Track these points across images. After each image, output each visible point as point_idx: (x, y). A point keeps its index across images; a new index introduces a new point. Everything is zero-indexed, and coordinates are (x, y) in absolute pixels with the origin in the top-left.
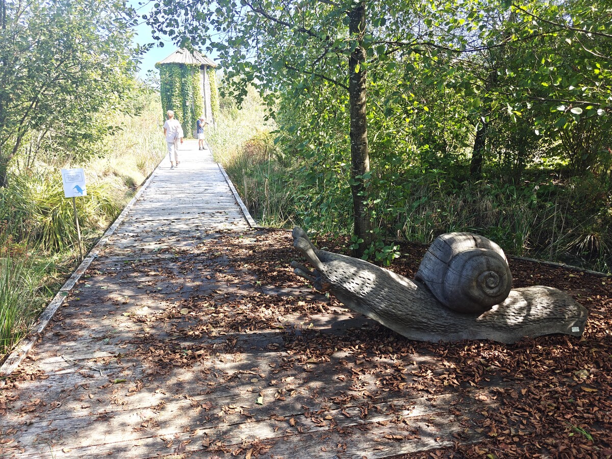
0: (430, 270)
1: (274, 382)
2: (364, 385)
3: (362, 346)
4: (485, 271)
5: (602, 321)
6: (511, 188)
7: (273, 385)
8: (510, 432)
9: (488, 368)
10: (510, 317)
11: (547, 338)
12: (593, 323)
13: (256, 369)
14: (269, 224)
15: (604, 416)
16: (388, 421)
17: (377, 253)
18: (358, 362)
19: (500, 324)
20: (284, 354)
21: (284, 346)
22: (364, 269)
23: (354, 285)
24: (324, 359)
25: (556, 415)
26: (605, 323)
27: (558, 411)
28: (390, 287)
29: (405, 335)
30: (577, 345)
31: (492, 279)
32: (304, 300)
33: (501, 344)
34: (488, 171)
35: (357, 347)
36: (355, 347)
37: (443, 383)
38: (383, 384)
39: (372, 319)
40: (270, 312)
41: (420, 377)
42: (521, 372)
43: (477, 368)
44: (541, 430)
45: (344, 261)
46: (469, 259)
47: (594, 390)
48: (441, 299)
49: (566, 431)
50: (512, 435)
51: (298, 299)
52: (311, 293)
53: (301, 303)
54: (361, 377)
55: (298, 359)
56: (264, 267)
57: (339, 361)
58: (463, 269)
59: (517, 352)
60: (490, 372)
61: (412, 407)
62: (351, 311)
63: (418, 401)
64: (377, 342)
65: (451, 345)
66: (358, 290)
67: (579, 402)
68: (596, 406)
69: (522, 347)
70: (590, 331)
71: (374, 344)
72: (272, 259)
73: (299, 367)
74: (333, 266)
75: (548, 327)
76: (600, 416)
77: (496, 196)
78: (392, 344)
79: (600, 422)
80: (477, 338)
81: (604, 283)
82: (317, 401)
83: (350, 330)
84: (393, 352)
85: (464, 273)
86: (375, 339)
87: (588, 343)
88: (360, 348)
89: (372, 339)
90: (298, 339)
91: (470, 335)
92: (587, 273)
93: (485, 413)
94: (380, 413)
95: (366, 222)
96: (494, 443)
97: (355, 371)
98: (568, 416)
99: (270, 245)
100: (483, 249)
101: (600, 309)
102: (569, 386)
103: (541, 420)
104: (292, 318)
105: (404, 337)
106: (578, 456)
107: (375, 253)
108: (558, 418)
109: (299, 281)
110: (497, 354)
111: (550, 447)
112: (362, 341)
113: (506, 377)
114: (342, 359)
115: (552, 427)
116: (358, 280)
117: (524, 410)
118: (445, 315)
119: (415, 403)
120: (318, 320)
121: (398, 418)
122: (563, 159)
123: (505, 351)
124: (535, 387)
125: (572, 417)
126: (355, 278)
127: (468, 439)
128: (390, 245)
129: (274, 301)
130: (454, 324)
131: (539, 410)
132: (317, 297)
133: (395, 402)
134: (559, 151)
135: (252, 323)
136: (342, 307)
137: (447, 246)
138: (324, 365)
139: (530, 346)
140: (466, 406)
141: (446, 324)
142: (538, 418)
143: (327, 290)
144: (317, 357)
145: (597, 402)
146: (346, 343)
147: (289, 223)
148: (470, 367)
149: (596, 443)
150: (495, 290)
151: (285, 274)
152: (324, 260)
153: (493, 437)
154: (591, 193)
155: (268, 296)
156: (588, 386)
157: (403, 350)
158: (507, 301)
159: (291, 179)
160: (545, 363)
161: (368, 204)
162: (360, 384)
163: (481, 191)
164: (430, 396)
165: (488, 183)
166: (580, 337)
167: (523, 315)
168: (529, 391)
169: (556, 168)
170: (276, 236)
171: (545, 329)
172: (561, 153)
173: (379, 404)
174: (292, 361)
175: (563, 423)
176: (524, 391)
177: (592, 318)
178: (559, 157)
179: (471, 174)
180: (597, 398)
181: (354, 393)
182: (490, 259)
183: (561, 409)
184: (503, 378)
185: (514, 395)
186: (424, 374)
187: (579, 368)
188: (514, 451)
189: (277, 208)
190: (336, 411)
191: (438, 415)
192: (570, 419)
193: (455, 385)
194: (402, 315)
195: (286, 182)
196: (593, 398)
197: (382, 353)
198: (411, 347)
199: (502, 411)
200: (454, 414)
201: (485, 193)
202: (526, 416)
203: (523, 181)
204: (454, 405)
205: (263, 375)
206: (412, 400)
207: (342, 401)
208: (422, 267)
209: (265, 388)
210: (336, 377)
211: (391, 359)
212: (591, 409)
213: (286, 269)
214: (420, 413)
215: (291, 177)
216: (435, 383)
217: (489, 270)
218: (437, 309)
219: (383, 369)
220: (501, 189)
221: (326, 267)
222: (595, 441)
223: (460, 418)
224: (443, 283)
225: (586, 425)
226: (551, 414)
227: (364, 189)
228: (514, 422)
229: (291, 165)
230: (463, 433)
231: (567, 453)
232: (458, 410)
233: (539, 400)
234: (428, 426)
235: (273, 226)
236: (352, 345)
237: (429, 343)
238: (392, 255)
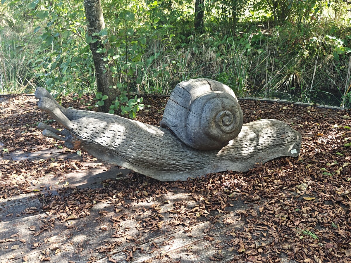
0: (173, 116)
1: (36, 245)
2: (126, 231)
3: (119, 194)
4: (220, 111)
5: (312, 142)
6: (230, 39)
7: (36, 248)
8: (255, 246)
9: (231, 195)
10: (244, 149)
11: (273, 162)
12: (305, 144)
13: (15, 235)
14: (8, 90)
15: (323, 217)
16: (152, 258)
17: (122, 107)
18: (117, 210)
19: (236, 156)
20: (43, 215)
21: (42, 208)
22: (113, 122)
23: (106, 139)
24: (84, 213)
25: (288, 224)
26: (314, 143)
27: (289, 221)
28: (140, 136)
29: (157, 178)
30: (296, 164)
31: (227, 117)
32: (57, 160)
33: (238, 173)
34: (209, 25)
35: (114, 197)
36: (112, 197)
37: (195, 215)
38: (143, 226)
39: (126, 169)
40: (23, 178)
41: (174, 213)
42: (257, 194)
43: (222, 196)
44: (278, 239)
45: (93, 117)
46: (207, 102)
47: (314, 198)
48: (186, 141)
49: (297, 235)
50: (257, 247)
51: (50, 160)
52: (62, 153)
53: (53, 164)
54: (122, 223)
55: (58, 218)
56: (9, 134)
57: (99, 213)
58: (202, 112)
59: (252, 178)
60: (233, 198)
61: (172, 241)
62: (105, 164)
63: (176, 235)
64: (133, 189)
65: (198, 180)
66: (110, 143)
67: (304, 210)
68: (316, 211)
69: (255, 172)
70: (304, 151)
71: (130, 191)
72: (17, 125)
73: (60, 225)
74: (82, 123)
75: (274, 152)
76: (320, 218)
77: (218, 47)
78: (146, 188)
79: (321, 223)
80: (219, 171)
81: (309, 111)
82: (82, 255)
83: (106, 182)
84: (149, 195)
85: (204, 115)
86: (131, 187)
87: (304, 161)
88: (117, 197)
89: (127, 187)
90: (55, 199)
91: (213, 169)
92: (296, 105)
93: (233, 234)
94: (144, 253)
95: (108, 79)
96: (244, 257)
97: (116, 219)
98: (297, 223)
99: (13, 111)
100: (217, 92)
101: (309, 132)
102: (295, 198)
103: (277, 231)
104: (46, 180)
105: (157, 180)
106: (309, 254)
107: (120, 107)
108: (290, 226)
109: (48, 143)
110: (236, 182)
111: (287, 251)
112: (119, 190)
113: (246, 200)
114: (102, 210)
115: (286, 234)
116: (109, 134)
117: (263, 225)
118: (190, 155)
119: (174, 238)
120: (73, 178)
121: (161, 254)
122: (266, 12)
123: (242, 178)
124: (269, 204)
125: (300, 223)
126: (106, 132)
127: (222, 259)
128: (133, 98)
129: (25, 166)
130: (199, 162)
131: (275, 222)
132: (69, 156)
133: (156, 240)
134: (263, 5)
135: (5, 191)
136: (95, 162)
137: (186, 92)
138: (85, 219)
139: (261, 171)
140: (217, 231)
141: (192, 163)
142: (275, 230)
143: (79, 147)
144: (77, 212)
145: (317, 207)
146: (104, 194)
147: (30, 87)
148: (216, 197)
149: (320, 240)
150: (230, 127)
151: (32, 138)
152: (72, 118)
153: (242, 253)
154: (291, 39)
155: (18, 162)
156: (309, 195)
157: (157, 192)
158: (241, 135)
159: (25, 44)
160: (274, 183)
161: (108, 61)
162: (122, 231)
163: (205, 44)
164: (186, 229)
165: (210, 36)
166: (298, 158)
167: (253, 145)
168: (265, 208)
169: (262, 20)
170: (18, 102)
171: (271, 154)
172: (265, 7)
173: (142, 245)
174: (52, 221)
175: (294, 230)
176: (261, 210)
177: (304, 140)
178: (264, 11)
179: (196, 29)
180: (316, 204)
181: (118, 240)
182: (224, 99)
183: (291, 218)
184: (244, 201)
185: (254, 214)
186: (179, 210)
187: (299, 182)
188: (260, 260)
189: (15, 74)
190: (102, 259)
191: (195, 243)
192: (298, 225)
193: (206, 215)
194: (153, 160)
195: (20, 47)
196: (313, 205)
197: (138, 198)
198: (164, 188)
199: (247, 230)
200: (208, 240)
201: (208, 45)
202: (265, 230)
203: (238, 32)
204: (207, 232)
205: (24, 240)
206: (171, 235)
207: (107, 249)
208: (165, 115)
209: (27, 252)
210: (98, 228)
211: (148, 202)
212: (313, 214)
213: (32, 133)
214: (179, 245)
215: (25, 41)
216: (188, 216)
217: (224, 110)
218: (183, 150)
219: (141, 213)
220: (222, 40)
221: (75, 125)
222: (319, 239)
223: (213, 242)
224: (186, 126)
225: (311, 228)
226: (283, 224)
227: (102, 46)
228: (257, 236)
229: (23, 29)
230: (218, 254)
231: (300, 253)
232: (212, 236)
233: (274, 215)
234: (188, 255)
235: (13, 92)
236: (109, 195)
237: (179, 182)
238: (137, 107)
